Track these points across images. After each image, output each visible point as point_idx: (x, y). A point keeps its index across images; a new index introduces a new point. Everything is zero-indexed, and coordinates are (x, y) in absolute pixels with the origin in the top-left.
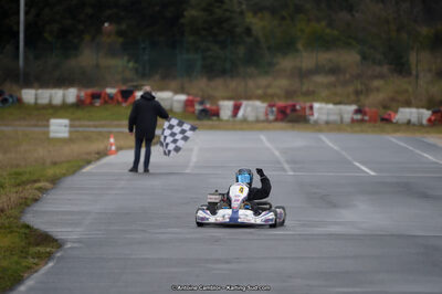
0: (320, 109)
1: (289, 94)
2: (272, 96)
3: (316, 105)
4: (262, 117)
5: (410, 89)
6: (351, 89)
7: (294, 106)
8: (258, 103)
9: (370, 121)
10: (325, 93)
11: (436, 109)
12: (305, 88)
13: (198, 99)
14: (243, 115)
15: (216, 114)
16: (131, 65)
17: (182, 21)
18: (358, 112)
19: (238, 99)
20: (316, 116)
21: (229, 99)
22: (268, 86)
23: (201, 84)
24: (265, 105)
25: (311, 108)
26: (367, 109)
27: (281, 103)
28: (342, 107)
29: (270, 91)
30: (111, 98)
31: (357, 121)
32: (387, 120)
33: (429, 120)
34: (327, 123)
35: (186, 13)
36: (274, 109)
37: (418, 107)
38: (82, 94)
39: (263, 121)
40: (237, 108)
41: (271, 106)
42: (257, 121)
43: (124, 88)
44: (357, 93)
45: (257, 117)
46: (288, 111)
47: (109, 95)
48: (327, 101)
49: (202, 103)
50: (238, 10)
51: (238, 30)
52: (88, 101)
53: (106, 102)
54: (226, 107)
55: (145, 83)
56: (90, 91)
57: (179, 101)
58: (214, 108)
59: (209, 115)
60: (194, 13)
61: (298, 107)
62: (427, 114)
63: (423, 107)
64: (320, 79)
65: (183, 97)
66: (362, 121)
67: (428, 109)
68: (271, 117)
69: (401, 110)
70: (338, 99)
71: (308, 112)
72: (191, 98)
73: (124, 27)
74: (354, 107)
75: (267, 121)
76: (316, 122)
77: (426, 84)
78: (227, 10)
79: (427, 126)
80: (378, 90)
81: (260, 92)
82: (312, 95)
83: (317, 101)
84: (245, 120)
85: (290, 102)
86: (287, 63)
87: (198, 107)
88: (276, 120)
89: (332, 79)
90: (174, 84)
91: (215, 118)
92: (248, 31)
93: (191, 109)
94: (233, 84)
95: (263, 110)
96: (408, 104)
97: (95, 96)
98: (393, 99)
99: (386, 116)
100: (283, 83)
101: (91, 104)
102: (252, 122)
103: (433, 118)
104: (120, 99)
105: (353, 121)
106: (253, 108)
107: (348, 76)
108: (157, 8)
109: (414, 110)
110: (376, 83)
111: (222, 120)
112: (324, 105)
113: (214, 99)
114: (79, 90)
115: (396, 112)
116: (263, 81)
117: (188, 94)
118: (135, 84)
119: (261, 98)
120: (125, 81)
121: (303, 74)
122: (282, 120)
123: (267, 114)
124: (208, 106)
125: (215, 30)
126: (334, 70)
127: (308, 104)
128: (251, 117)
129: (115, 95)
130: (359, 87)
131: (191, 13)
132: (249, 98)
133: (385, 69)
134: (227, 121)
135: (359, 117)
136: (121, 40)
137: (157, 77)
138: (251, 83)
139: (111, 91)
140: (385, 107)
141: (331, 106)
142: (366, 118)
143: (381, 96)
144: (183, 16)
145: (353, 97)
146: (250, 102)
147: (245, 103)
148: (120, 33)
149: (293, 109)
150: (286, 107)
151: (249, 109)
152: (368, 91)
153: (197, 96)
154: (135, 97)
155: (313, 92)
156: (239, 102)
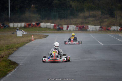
0: (90, 27)
1: (82, 23)
2: (77, 24)
3: (89, 26)
4: (75, 29)
6: (99, 21)
7: (83, 26)
8: (73, 26)
9: (104, 30)
10: (92, 23)
12: (86, 21)
13: (57, 25)
14: (70, 29)
15: (62, 29)
16: (39, 16)
20: (89, 29)
21: (66, 25)
22: (76, 21)
23: (58, 21)
24: (75, 26)
25: (88, 27)
26: (103, 27)
27: (80, 26)
28: (96, 26)
29: (77, 22)
30: (34, 25)
32: (108, 30)
33: (120, 29)
34: (92, 31)
36: (78, 27)
37: (117, 26)
38: (26, 24)
39: (75, 31)
40: (68, 27)
41: (77, 26)
43: (37, 22)
44: (100, 22)
46: (82, 28)
47: (33, 24)
49: (58, 26)
51: (68, 6)
52: (28, 26)
53: (32, 26)
54: (65, 27)
55: (43, 21)
56: (28, 23)
57: (52, 26)
58: (62, 27)
59: (60, 29)
60: (56, 1)
61: (84, 27)
62: (119, 28)
63: (118, 26)
64: (90, 19)
65: (53, 25)
66: (102, 30)
67: (119, 26)
68: (77, 30)
69: (112, 27)
70: (95, 24)
71: (87, 28)
72: (55, 25)
73: (37, 6)
74: (99, 26)
75: (76, 31)
76: (89, 31)
77: (119, 20)
78: (65, 1)
79: (119, 31)
80: (106, 21)
81: (74, 23)
83: (89, 25)
84: (70, 31)
85: (82, 25)
86: (81, 15)
87: (57, 27)
88: (78, 30)
89: (93, 19)
90: (51, 21)
91: (62, 30)
92: (71, 6)
93: (55, 28)
94: (67, 21)
96: (114, 25)
97: (29, 25)
98: (110, 24)
99: (108, 29)
100: (80, 20)
101: (28, 27)
102: (72, 31)
104: (36, 25)
105: (99, 30)
106: (72, 27)
107: (98, 18)
109: (116, 27)
111: (64, 31)
113: (62, 25)
114: (25, 23)
115: (111, 27)
116: (75, 20)
117: (54, 24)
118: (40, 21)
119: (74, 24)
120: (38, 20)
121: (86, 18)
122: (80, 30)
123: (76, 29)
124: (60, 27)
125: (62, 6)
126: (94, 16)
127: (87, 26)
128: (72, 30)
129: (35, 24)
130: (101, 21)
132: (71, 24)
133: (108, 16)
134: (66, 31)
135: (101, 29)
137: (46, 19)
138: (72, 20)
139: (33, 23)
141: (93, 26)
142: (103, 29)
143: (107, 23)
144: (53, 3)
145: (99, 24)
146: (71, 26)
147: (70, 26)
148: (36, 8)
151: (71, 27)
152: (103, 22)
153: (57, 24)
154: (40, 25)
155: (89, 23)
156: (68, 26)
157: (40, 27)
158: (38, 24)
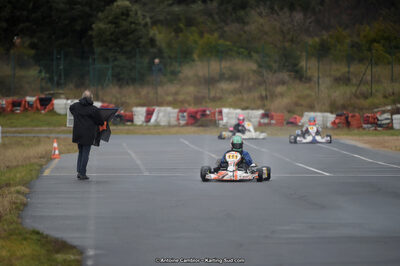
0: (228, 113)
1: (198, 100)
2: (182, 102)
3: (225, 110)
4: (174, 122)
5: (313, 94)
6: (256, 94)
7: (205, 111)
8: (169, 109)
9: (275, 125)
10: (231, 99)
11: (339, 112)
12: (212, 94)
14: (156, 121)
15: (131, 120)
16: (43, 74)
17: (90, 33)
18: (265, 116)
19: (150, 105)
20: (225, 120)
21: (142, 105)
22: (176, 93)
23: (113, 91)
24: (177, 110)
25: (221, 112)
26: (273, 113)
27: (192, 109)
28: (250, 111)
29: (181, 97)
30: (30, 105)
31: (265, 124)
32: (293, 124)
33: (334, 123)
35: (94, 26)
36: (185, 114)
37: (321, 111)
38: (4, 102)
39: (175, 126)
40: (149, 114)
41: (182, 111)
42: (170, 126)
43: (43, 96)
44: (263, 98)
45: (169, 122)
46: (198, 116)
47: (28, 103)
48: (234, 106)
50: (143, 22)
51: (143, 41)
52: (9, 109)
53: (25, 109)
54: (139, 113)
55: (61, 91)
56: (10, 99)
58: (128, 114)
59: (124, 120)
60: (102, 25)
61: (208, 112)
62: (331, 117)
63: (326, 111)
64: (224, 86)
66: (269, 124)
67: (332, 112)
68: (182, 122)
69: (306, 113)
70: (244, 104)
71: (217, 116)
72: (106, 105)
74: (261, 112)
75: (179, 125)
76: (225, 126)
77: (326, 89)
78: (131, 23)
79: (332, 129)
80: (282, 95)
81: (170, 98)
82: (219, 100)
83: (225, 106)
84: (157, 125)
85: (200, 108)
86: (187, 71)
88: (187, 125)
91: (129, 123)
92: (152, 41)
94: (144, 91)
95: (175, 115)
96: (312, 108)
97: (15, 104)
98: (297, 104)
99: (292, 120)
100: (190, 90)
101: (12, 111)
102: (164, 127)
103: (337, 121)
104: (39, 106)
105: (260, 124)
106: (164, 115)
107: (251, 83)
108: (66, 22)
109: (319, 114)
110: (280, 89)
111: (136, 125)
112: (232, 110)
115: (302, 116)
116: (172, 88)
117: (103, 101)
118: (51, 92)
119: (169, 104)
120: (42, 90)
121: (210, 81)
122: (192, 124)
123: (178, 119)
124: (122, 112)
125: (121, 41)
126: (234, 77)
127: (217, 110)
128: (164, 122)
129: (35, 102)
130: (264, 93)
131: (100, 26)
132: (160, 104)
133: (285, 76)
134: (141, 126)
135: (266, 121)
136: (33, 52)
137: (71, 86)
138: (160, 90)
139: (28, 99)
140: (289, 112)
141: (239, 111)
142: (273, 122)
143: (285, 101)
144: (92, 29)
145: (259, 103)
146: (163, 108)
147: (157, 109)
149: (204, 114)
150: (196, 113)
152: (273, 96)
153: (111, 103)
154: (53, 104)
155: (220, 99)
156: (151, 108)
157: (52, 112)
158: (45, 102)
